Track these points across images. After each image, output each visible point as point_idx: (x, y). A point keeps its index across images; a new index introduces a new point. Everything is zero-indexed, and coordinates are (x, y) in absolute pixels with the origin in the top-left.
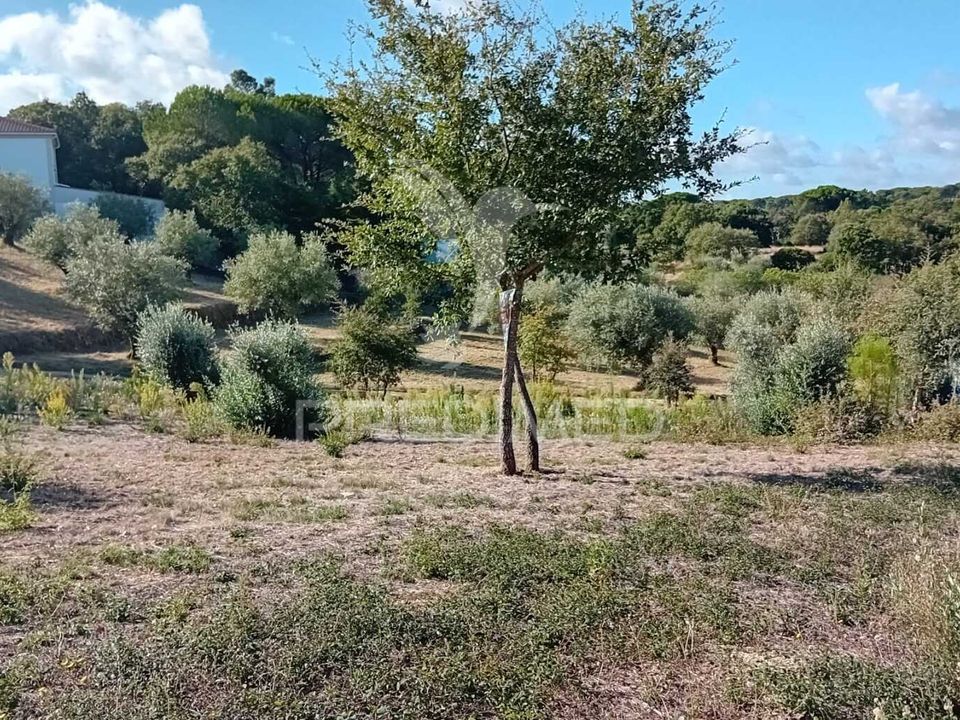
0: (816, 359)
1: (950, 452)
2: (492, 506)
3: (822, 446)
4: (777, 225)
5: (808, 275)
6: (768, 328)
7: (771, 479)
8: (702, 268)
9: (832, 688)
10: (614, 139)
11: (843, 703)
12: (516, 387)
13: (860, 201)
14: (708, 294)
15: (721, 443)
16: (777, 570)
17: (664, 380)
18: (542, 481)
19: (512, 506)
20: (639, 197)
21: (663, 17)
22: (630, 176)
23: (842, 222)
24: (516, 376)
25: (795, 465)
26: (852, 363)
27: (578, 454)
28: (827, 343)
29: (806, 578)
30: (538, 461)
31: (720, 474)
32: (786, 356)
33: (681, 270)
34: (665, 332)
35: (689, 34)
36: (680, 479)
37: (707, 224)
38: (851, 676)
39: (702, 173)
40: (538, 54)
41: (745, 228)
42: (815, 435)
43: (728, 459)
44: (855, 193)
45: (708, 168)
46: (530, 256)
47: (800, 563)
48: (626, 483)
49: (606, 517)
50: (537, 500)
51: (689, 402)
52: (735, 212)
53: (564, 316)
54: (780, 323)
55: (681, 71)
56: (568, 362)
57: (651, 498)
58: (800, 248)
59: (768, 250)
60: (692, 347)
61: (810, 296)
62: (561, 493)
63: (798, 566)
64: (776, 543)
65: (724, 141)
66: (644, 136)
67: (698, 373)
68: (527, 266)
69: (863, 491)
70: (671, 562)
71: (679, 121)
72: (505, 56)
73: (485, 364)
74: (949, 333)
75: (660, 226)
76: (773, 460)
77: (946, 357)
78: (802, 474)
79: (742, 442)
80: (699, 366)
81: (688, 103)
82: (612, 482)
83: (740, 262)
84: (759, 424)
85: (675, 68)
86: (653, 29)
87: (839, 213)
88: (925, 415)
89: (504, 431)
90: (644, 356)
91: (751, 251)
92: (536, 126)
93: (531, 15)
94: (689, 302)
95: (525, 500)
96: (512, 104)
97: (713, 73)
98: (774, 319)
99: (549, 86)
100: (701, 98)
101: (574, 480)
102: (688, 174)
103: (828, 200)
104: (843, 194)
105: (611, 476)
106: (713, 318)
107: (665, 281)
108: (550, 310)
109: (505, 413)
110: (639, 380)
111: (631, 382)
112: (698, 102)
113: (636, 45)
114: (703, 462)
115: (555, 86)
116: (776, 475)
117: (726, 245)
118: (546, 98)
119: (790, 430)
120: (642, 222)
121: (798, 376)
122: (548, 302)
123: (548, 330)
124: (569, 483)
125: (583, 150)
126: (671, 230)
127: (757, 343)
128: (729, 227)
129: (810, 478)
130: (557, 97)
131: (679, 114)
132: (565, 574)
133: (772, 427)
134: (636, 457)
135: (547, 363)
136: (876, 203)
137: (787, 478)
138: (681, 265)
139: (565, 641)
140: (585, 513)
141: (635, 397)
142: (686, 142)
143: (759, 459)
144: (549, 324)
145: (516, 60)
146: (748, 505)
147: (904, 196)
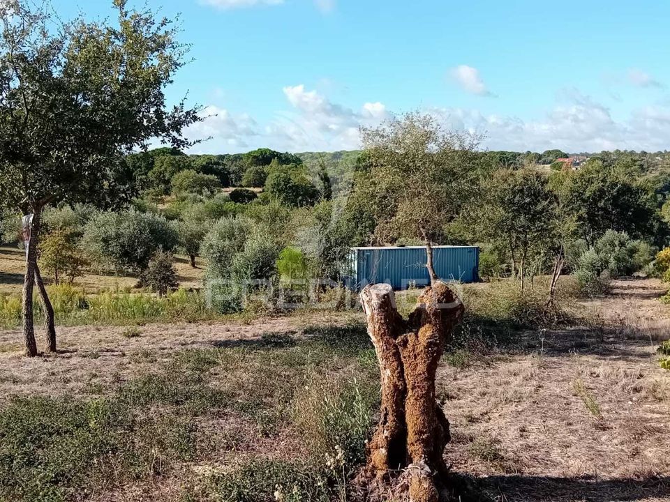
0: (257, 262)
1: (337, 318)
2: (15, 382)
3: (260, 319)
4: (233, 173)
5: (252, 207)
6: (227, 242)
7: (226, 344)
8: (184, 201)
9: (255, 481)
10: (108, 105)
11: (261, 491)
12: (36, 289)
13: (284, 159)
14: (187, 218)
15: (195, 321)
16: (225, 406)
17: (156, 280)
18: (58, 359)
19: (32, 381)
20: (130, 149)
21: (142, 23)
22: (121, 133)
23: (274, 172)
24: (36, 280)
25: (242, 332)
26: (279, 264)
27: (89, 337)
28: (263, 251)
29: (244, 409)
30: (55, 344)
31: (193, 343)
32: (237, 260)
33: (169, 201)
34: (157, 246)
35: (160, 36)
36: (164, 349)
37: (186, 171)
38: (267, 472)
39: (175, 134)
40: (50, 39)
41: (212, 174)
42: (256, 312)
43: (198, 332)
44: (281, 154)
45: (178, 131)
46: (46, 189)
47: (241, 399)
48: (124, 355)
49: (106, 382)
50: (53, 374)
51: (175, 295)
52: (204, 163)
53: (80, 234)
54: (235, 239)
55: (156, 62)
56: (84, 268)
57: (142, 365)
58: (248, 189)
59: (228, 189)
60: (176, 256)
61: (254, 220)
62: (73, 367)
63: (239, 401)
64: (226, 387)
65: (188, 113)
66: (131, 105)
67: (181, 273)
68: (43, 196)
69: (283, 347)
70: (152, 409)
71: (156, 97)
72: (23, 38)
73: (16, 272)
74: (336, 244)
75: (154, 170)
76: (229, 331)
77: (335, 259)
78: (247, 339)
79: (210, 320)
80: (181, 269)
81: (162, 84)
82: (114, 355)
83: (209, 198)
84: (220, 307)
85: (152, 60)
86: (135, 31)
87: (271, 167)
88: (323, 295)
89: (27, 323)
90: (142, 263)
91: (216, 190)
92: (49, 92)
93: (44, 11)
94: (174, 224)
95: (43, 375)
96: (30, 75)
97: (178, 65)
98: (231, 236)
99: (59, 64)
100: (171, 82)
101: (84, 357)
102: (164, 134)
103: (264, 157)
104: (274, 155)
105: (112, 351)
106: (191, 235)
107: (158, 209)
108: (68, 231)
109: (27, 309)
110: (138, 280)
111: (132, 282)
112: (168, 85)
113: (123, 41)
114: (181, 335)
115: (63, 64)
116: (229, 341)
117: (199, 186)
118: (57, 73)
119: (240, 310)
120: (139, 167)
121: (246, 274)
122: (67, 224)
123: (67, 245)
124: (80, 359)
125: (86, 112)
126: (161, 173)
127: (219, 252)
128: (201, 173)
129: (252, 341)
130: (65, 72)
131: (156, 92)
132: (70, 428)
133: (229, 308)
134: (133, 336)
135: (66, 270)
136: (294, 161)
137: (236, 342)
138: (169, 198)
139: (66, 477)
140: (90, 380)
141: (135, 293)
142: (162, 112)
143: (220, 331)
144: (68, 241)
145: (32, 42)
146: (210, 363)
147: (311, 158)
